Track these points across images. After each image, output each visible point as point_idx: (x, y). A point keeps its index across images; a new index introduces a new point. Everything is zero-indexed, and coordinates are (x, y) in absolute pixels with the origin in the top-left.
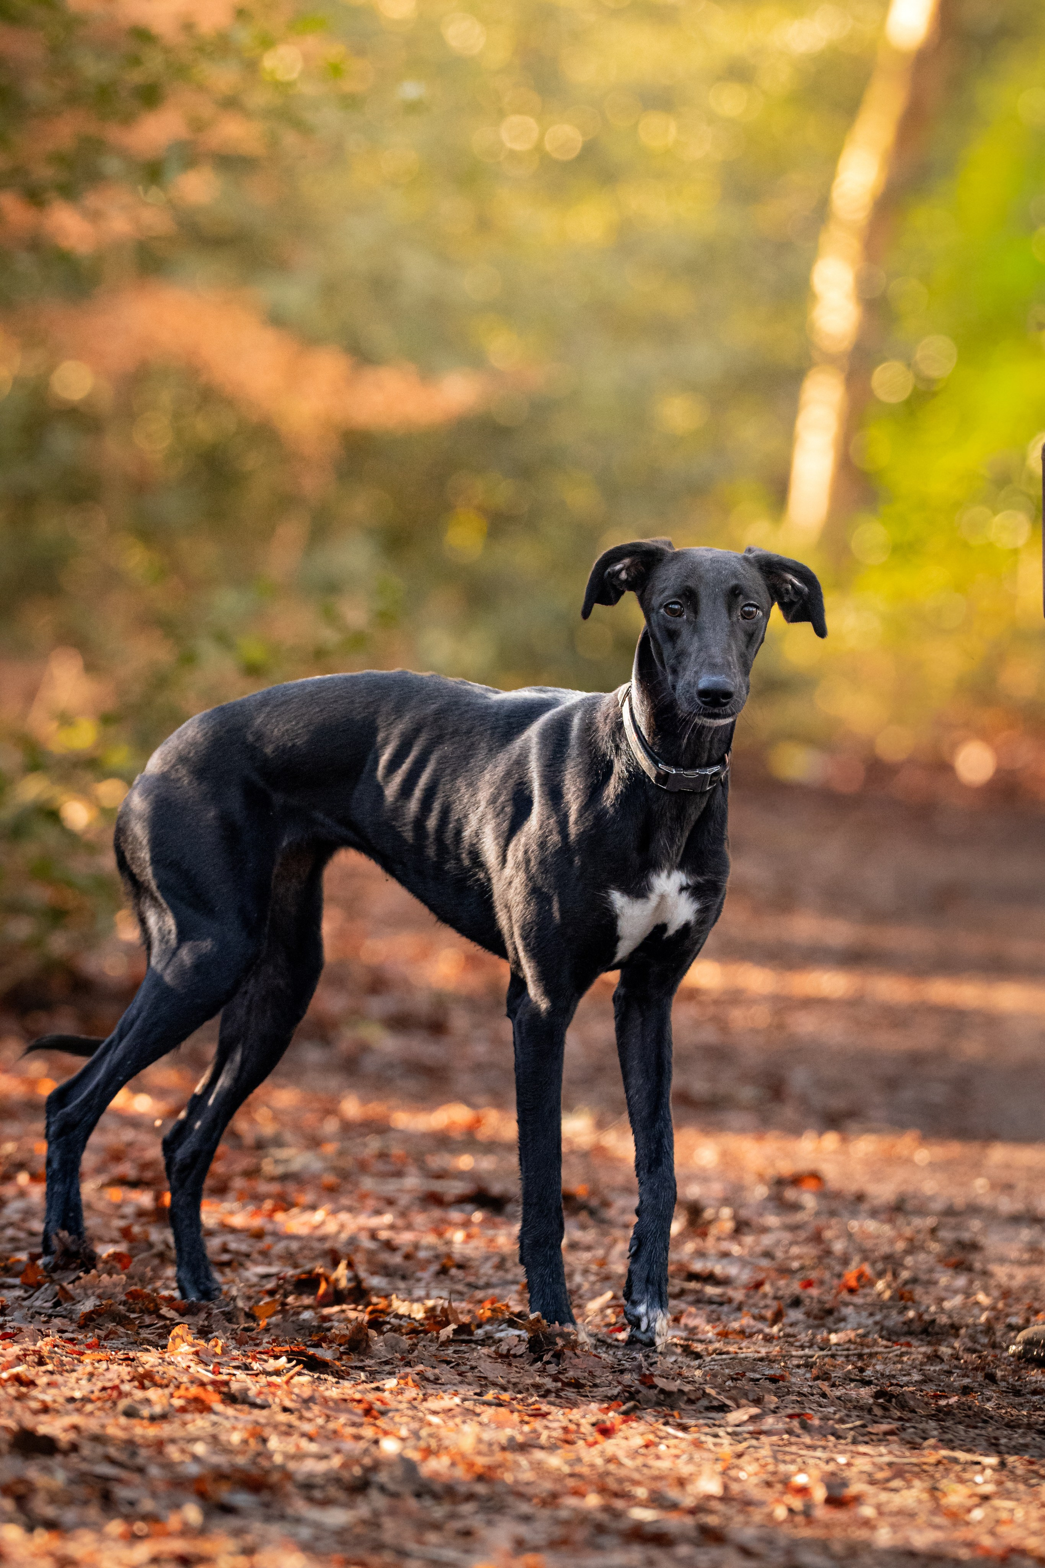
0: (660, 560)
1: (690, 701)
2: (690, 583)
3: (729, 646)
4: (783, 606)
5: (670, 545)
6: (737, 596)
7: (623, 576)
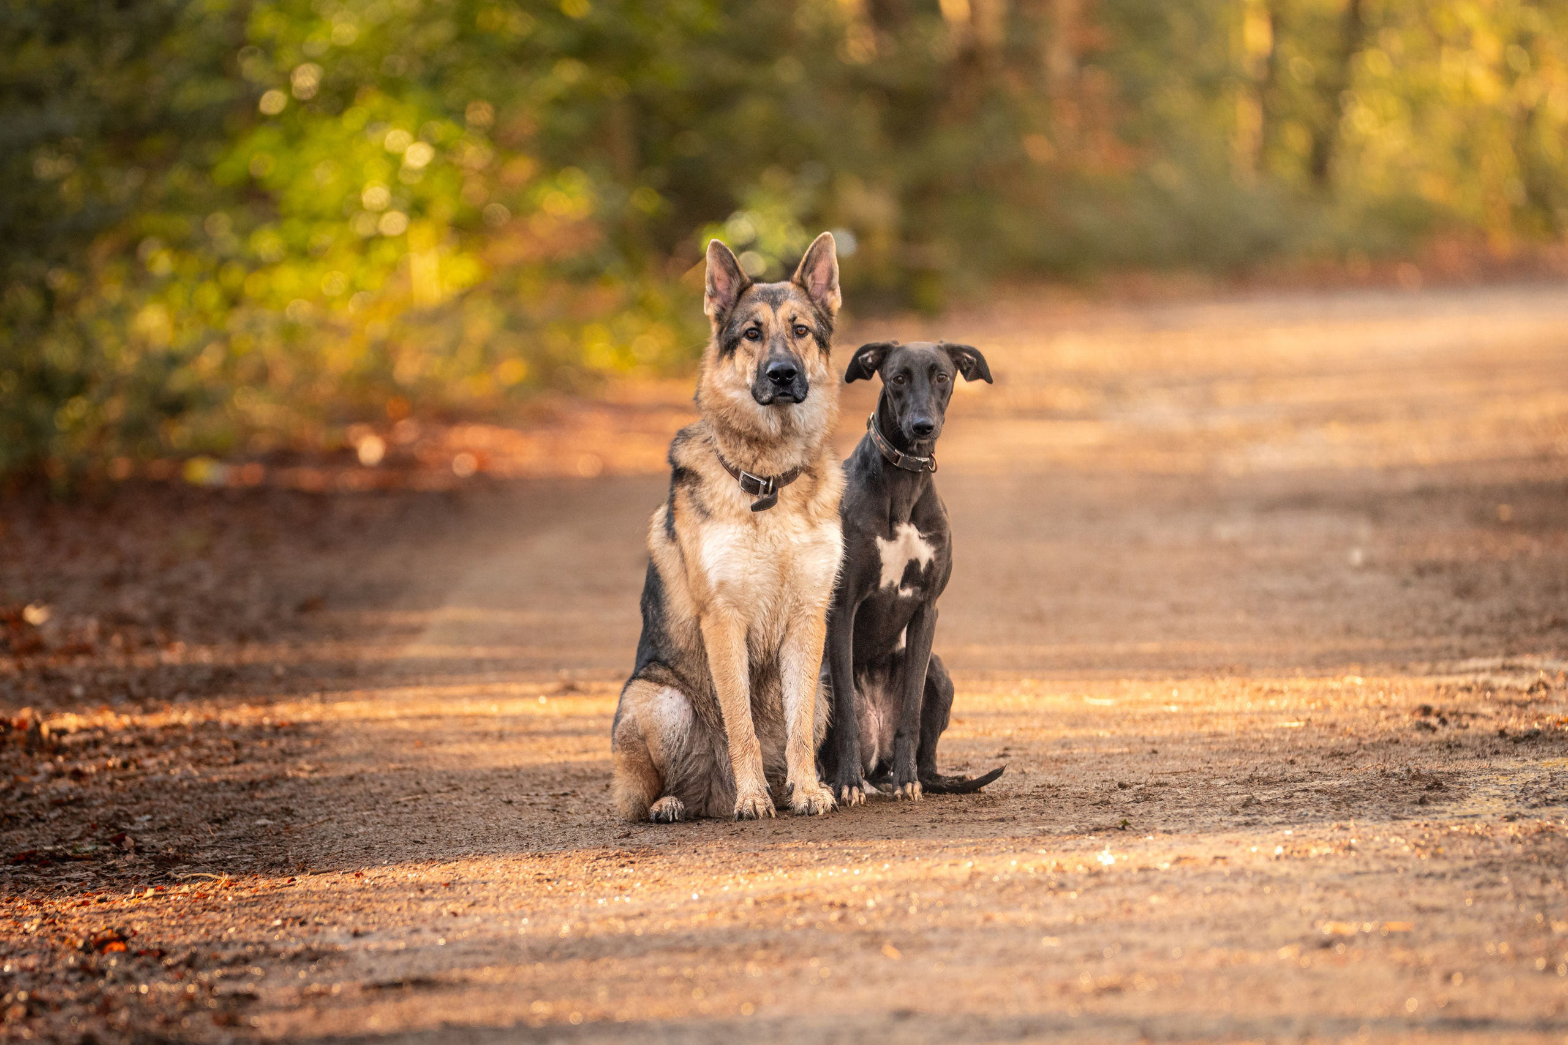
0: (891, 351)
1: (910, 432)
2: (907, 365)
3: (930, 398)
4: (963, 372)
5: (896, 343)
6: (934, 370)
7: (870, 360)
